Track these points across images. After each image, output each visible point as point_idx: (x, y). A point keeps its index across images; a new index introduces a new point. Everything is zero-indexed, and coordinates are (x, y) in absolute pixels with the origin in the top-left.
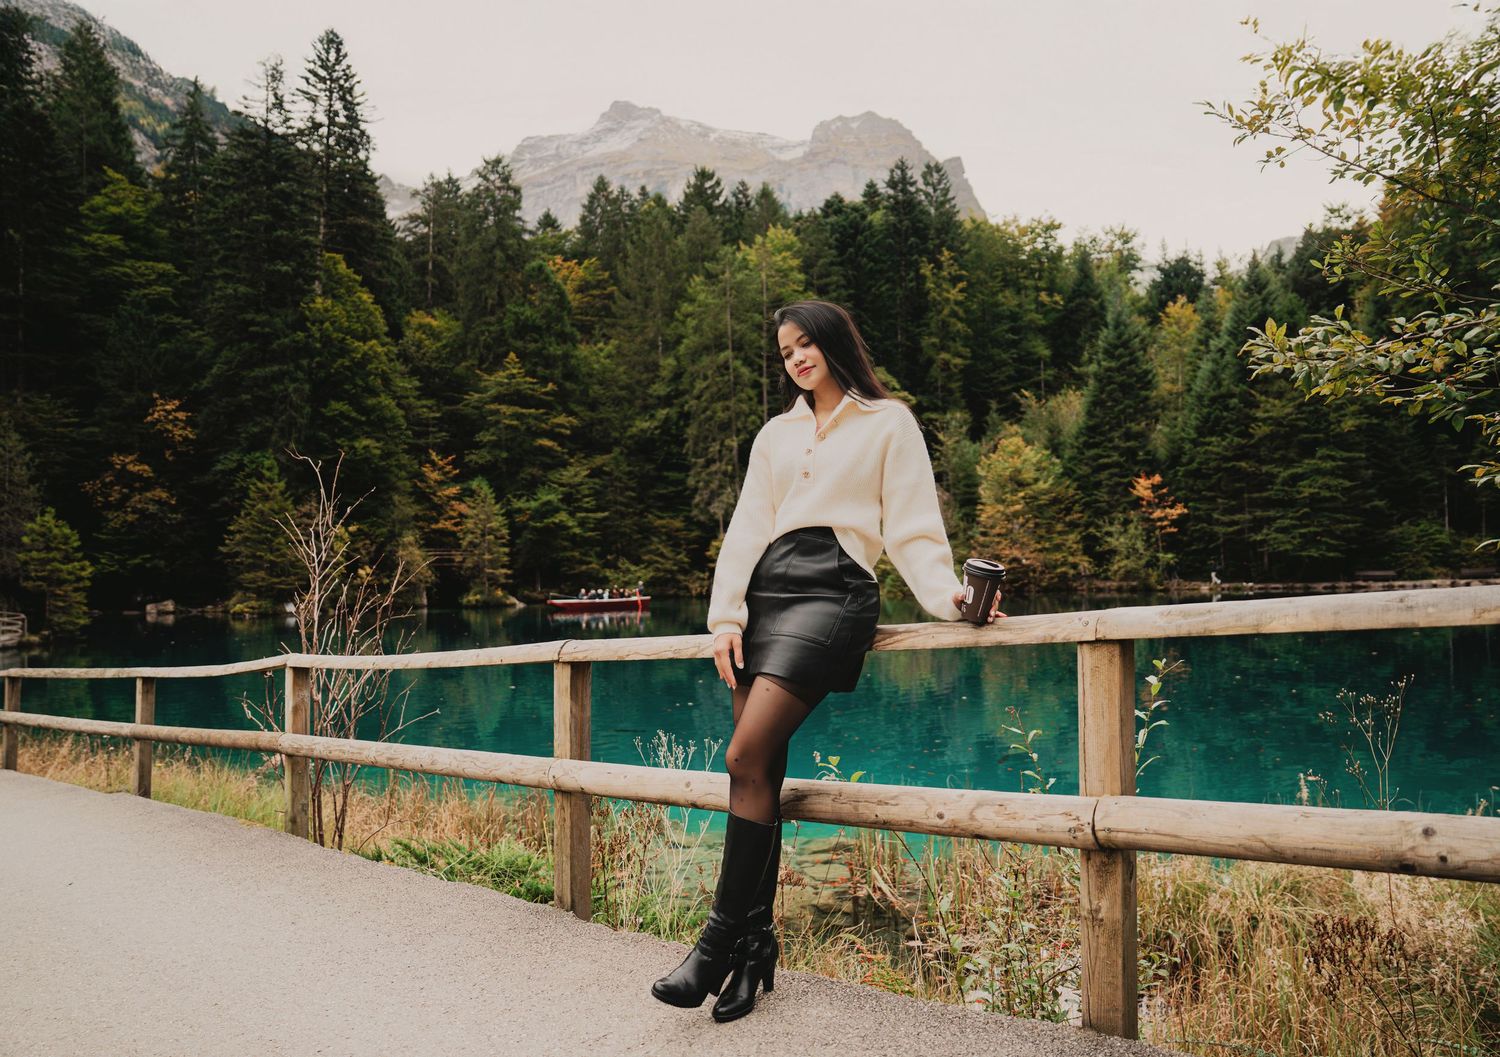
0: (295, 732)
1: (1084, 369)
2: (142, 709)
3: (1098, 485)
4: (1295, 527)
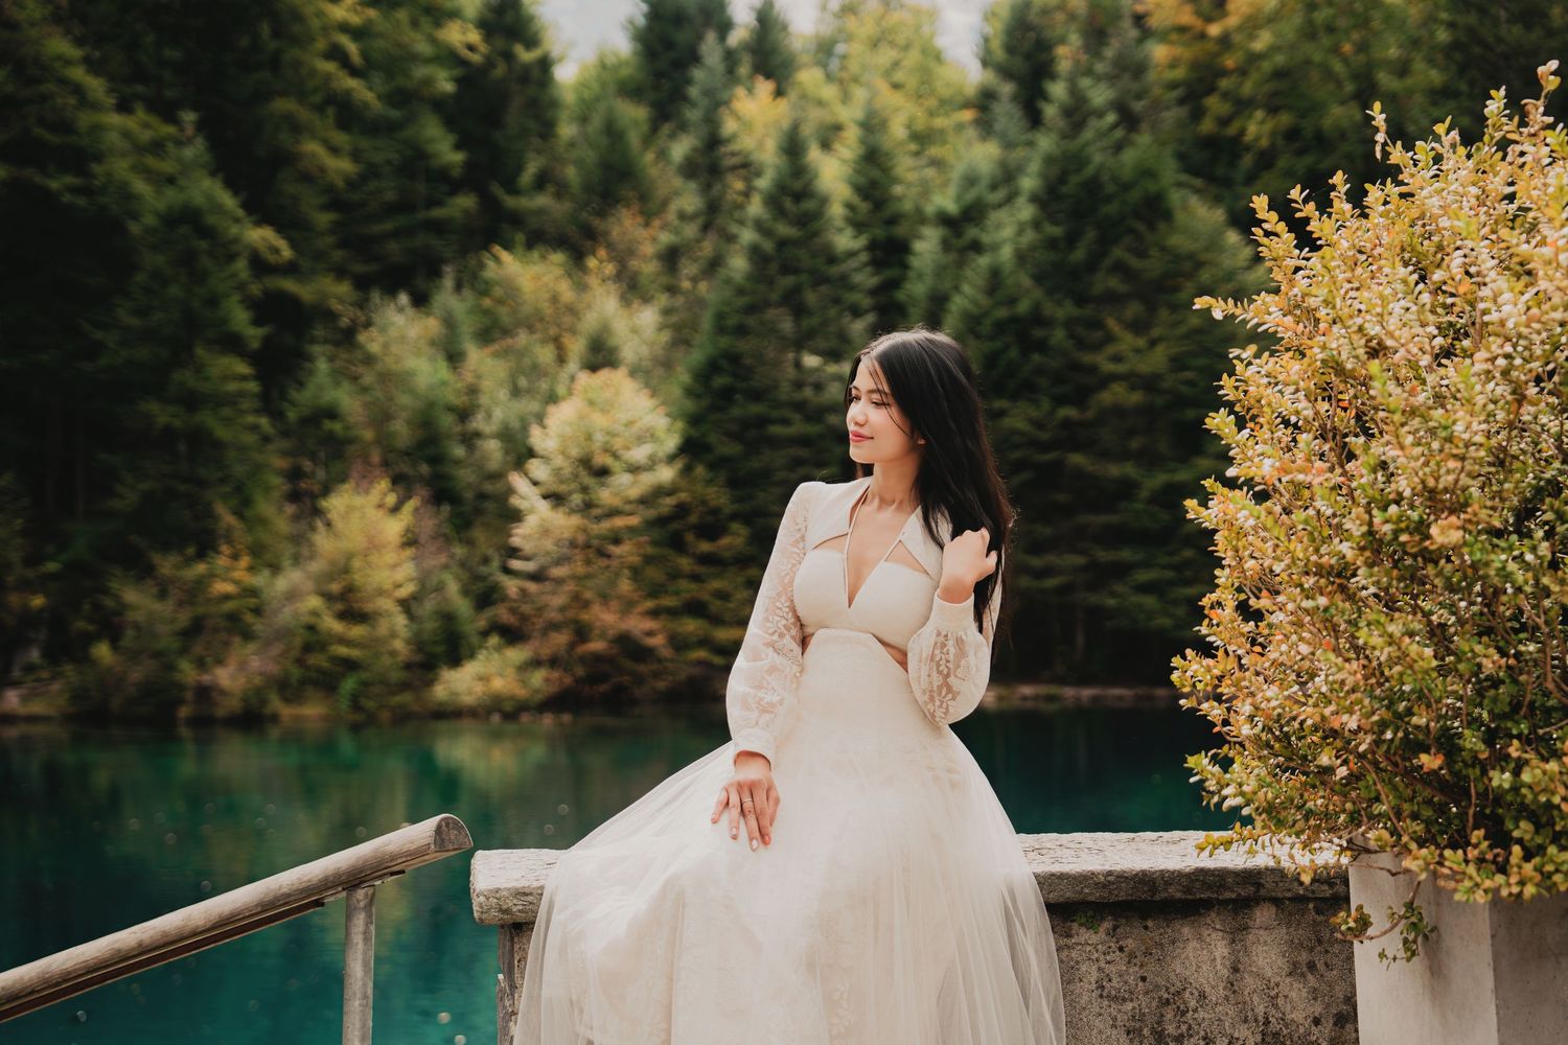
4: (1170, 583)
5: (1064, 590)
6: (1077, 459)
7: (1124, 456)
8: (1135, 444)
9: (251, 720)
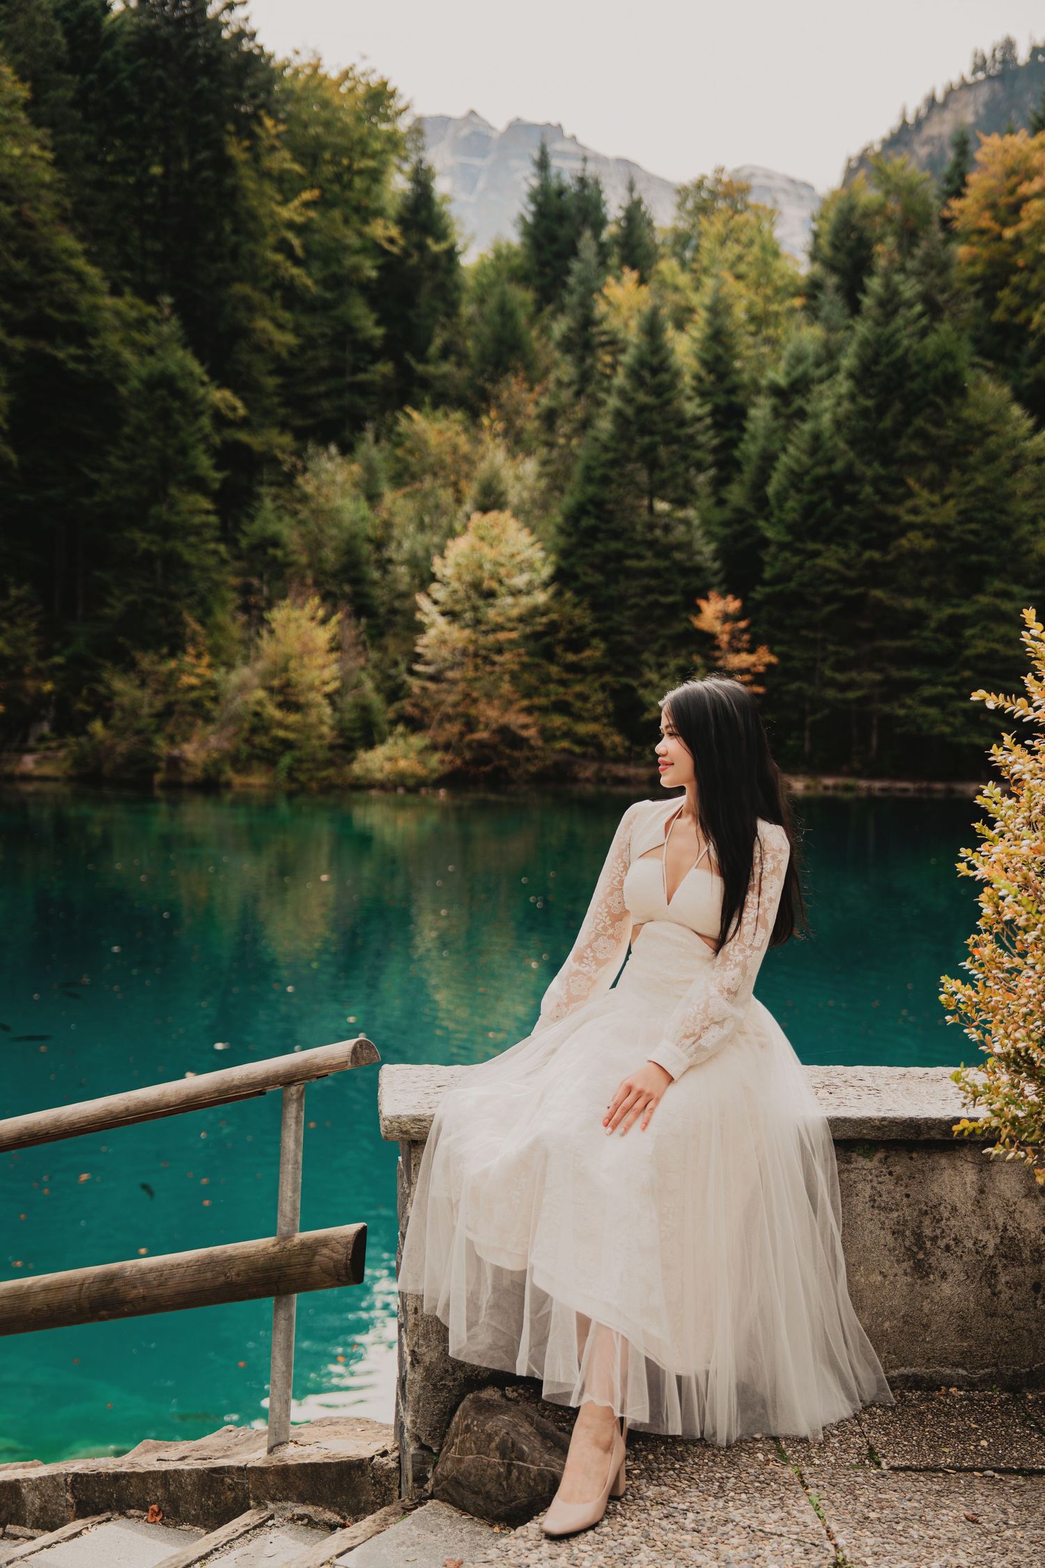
3: (618, 603)
5: (862, 701)
6: (878, 593)
7: (917, 592)
8: (926, 583)
9: (210, 786)
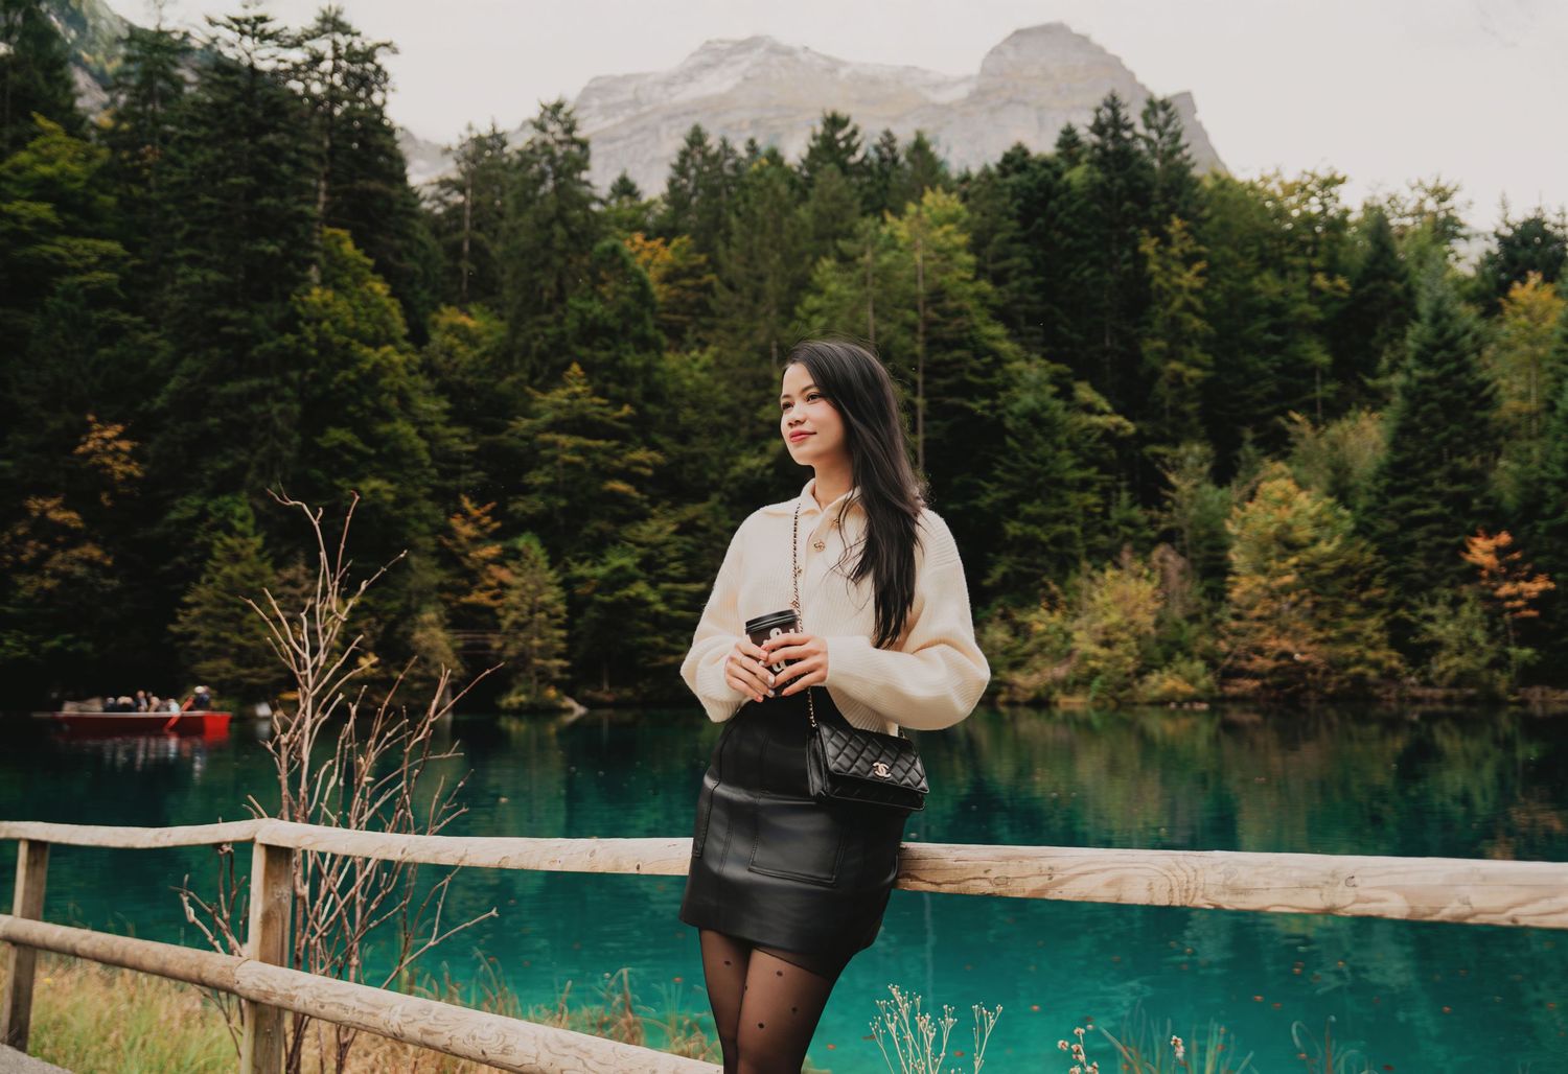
0: (264, 959)
1: (1382, 382)
2: (26, 892)
3: (1410, 547)
